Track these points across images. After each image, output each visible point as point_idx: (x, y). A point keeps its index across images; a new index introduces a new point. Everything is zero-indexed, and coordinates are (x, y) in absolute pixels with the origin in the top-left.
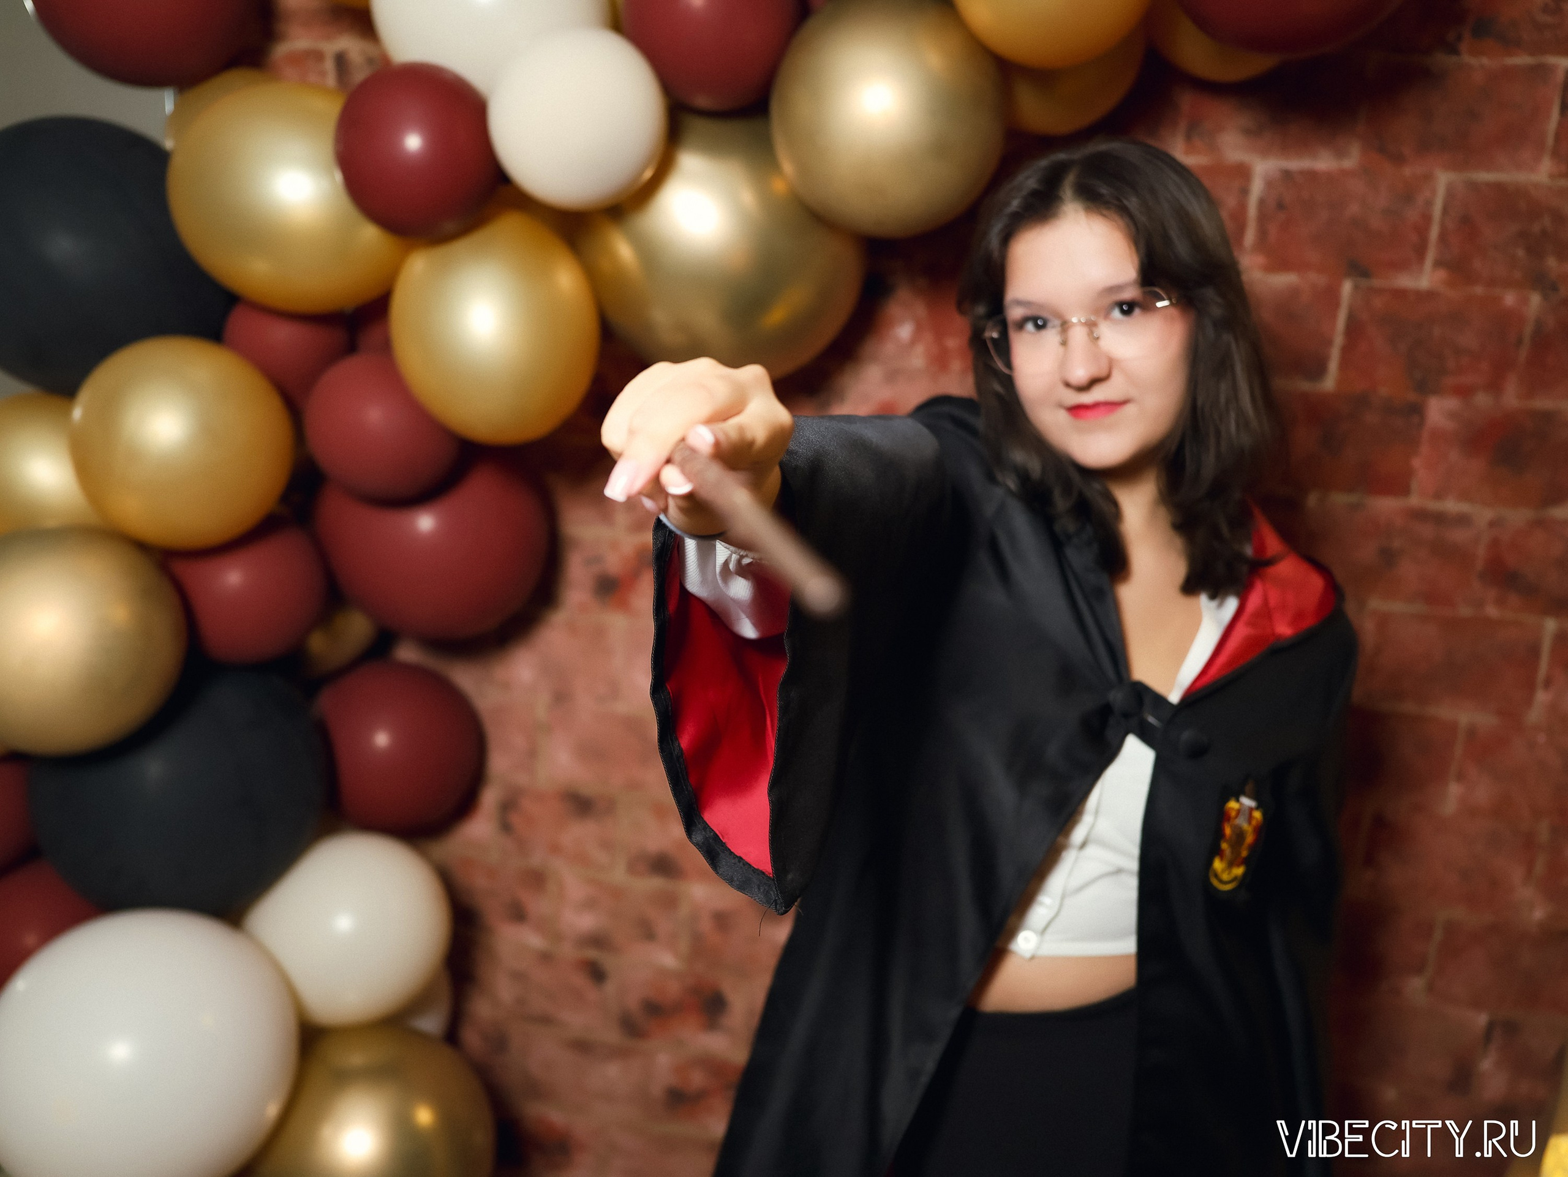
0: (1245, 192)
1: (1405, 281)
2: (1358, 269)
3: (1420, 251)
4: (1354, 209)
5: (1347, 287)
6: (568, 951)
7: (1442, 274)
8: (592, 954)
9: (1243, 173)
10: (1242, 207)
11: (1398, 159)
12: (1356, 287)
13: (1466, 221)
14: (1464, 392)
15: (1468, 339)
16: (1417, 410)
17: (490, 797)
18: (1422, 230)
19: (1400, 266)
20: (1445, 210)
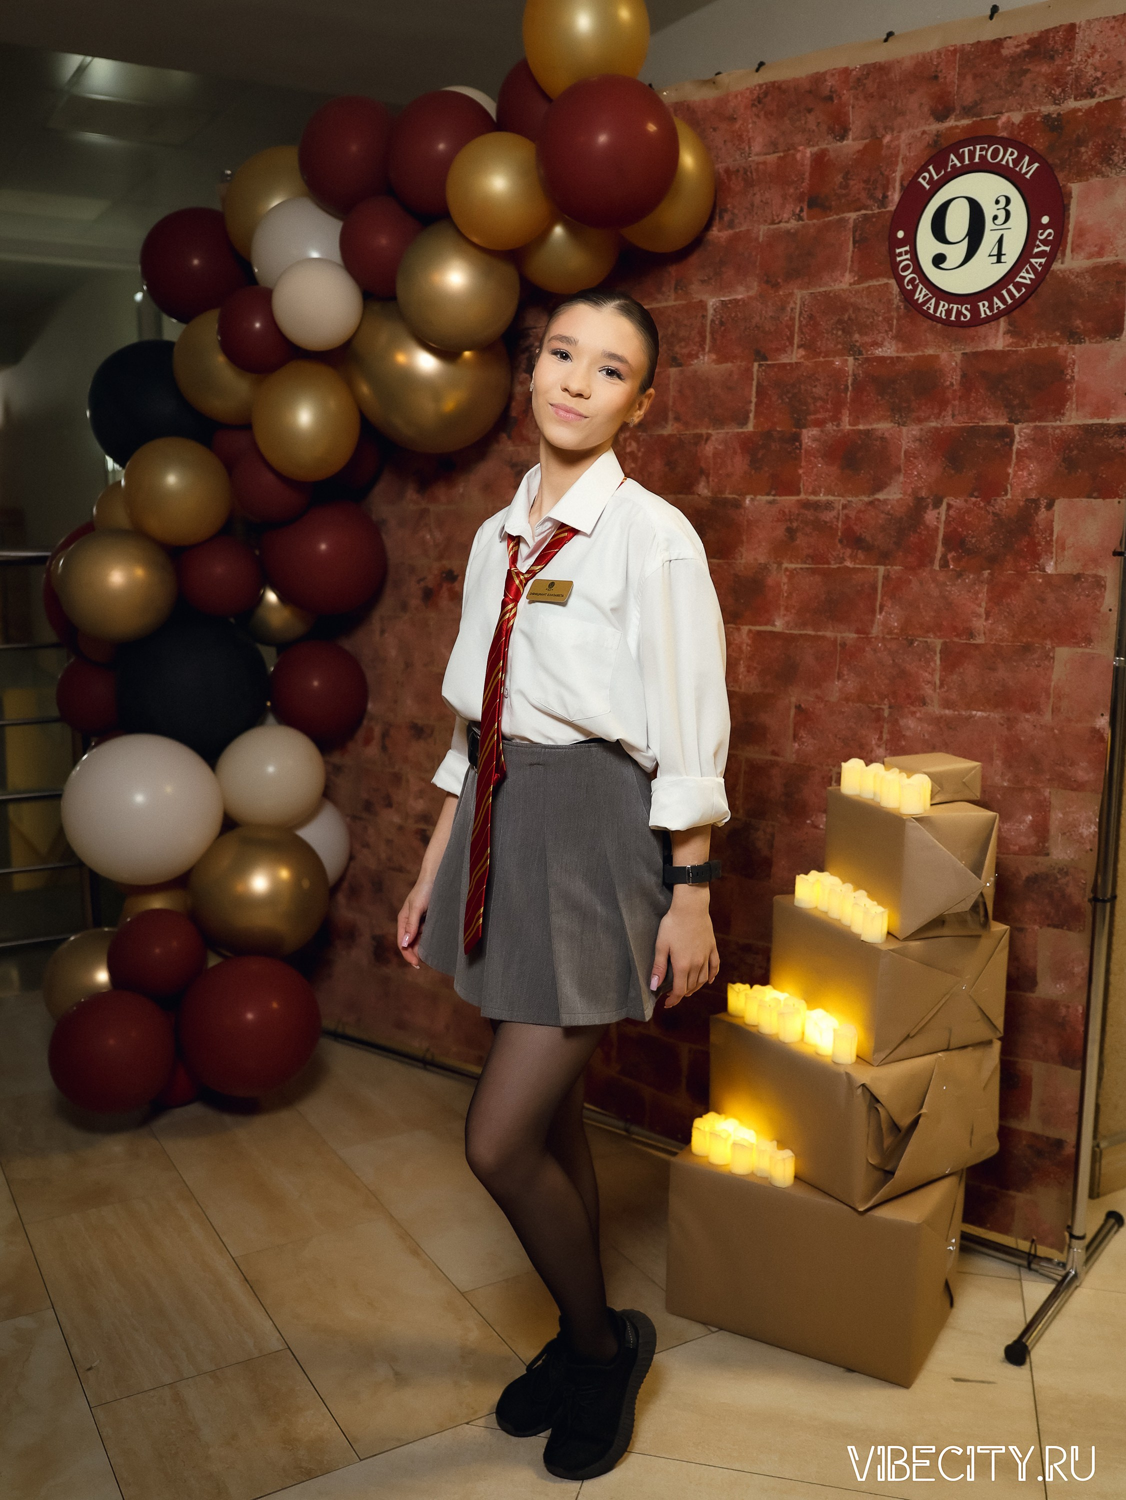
0: (704, 317)
1: (784, 359)
2: (761, 356)
3: (791, 339)
4: (757, 319)
5: (756, 365)
6: (412, 825)
7: (802, 352)
8: (422, 826)
9: (702, 305)
10: (703, 326)
11: (776, 286)
12: (760, 365)
13: (811, 317)
14: (820, 423)
15: (819, 391)
16: (797, 438)
17: (377, 731)
18: (791, 328)
19: (782, 350)
20: (801, 314)
